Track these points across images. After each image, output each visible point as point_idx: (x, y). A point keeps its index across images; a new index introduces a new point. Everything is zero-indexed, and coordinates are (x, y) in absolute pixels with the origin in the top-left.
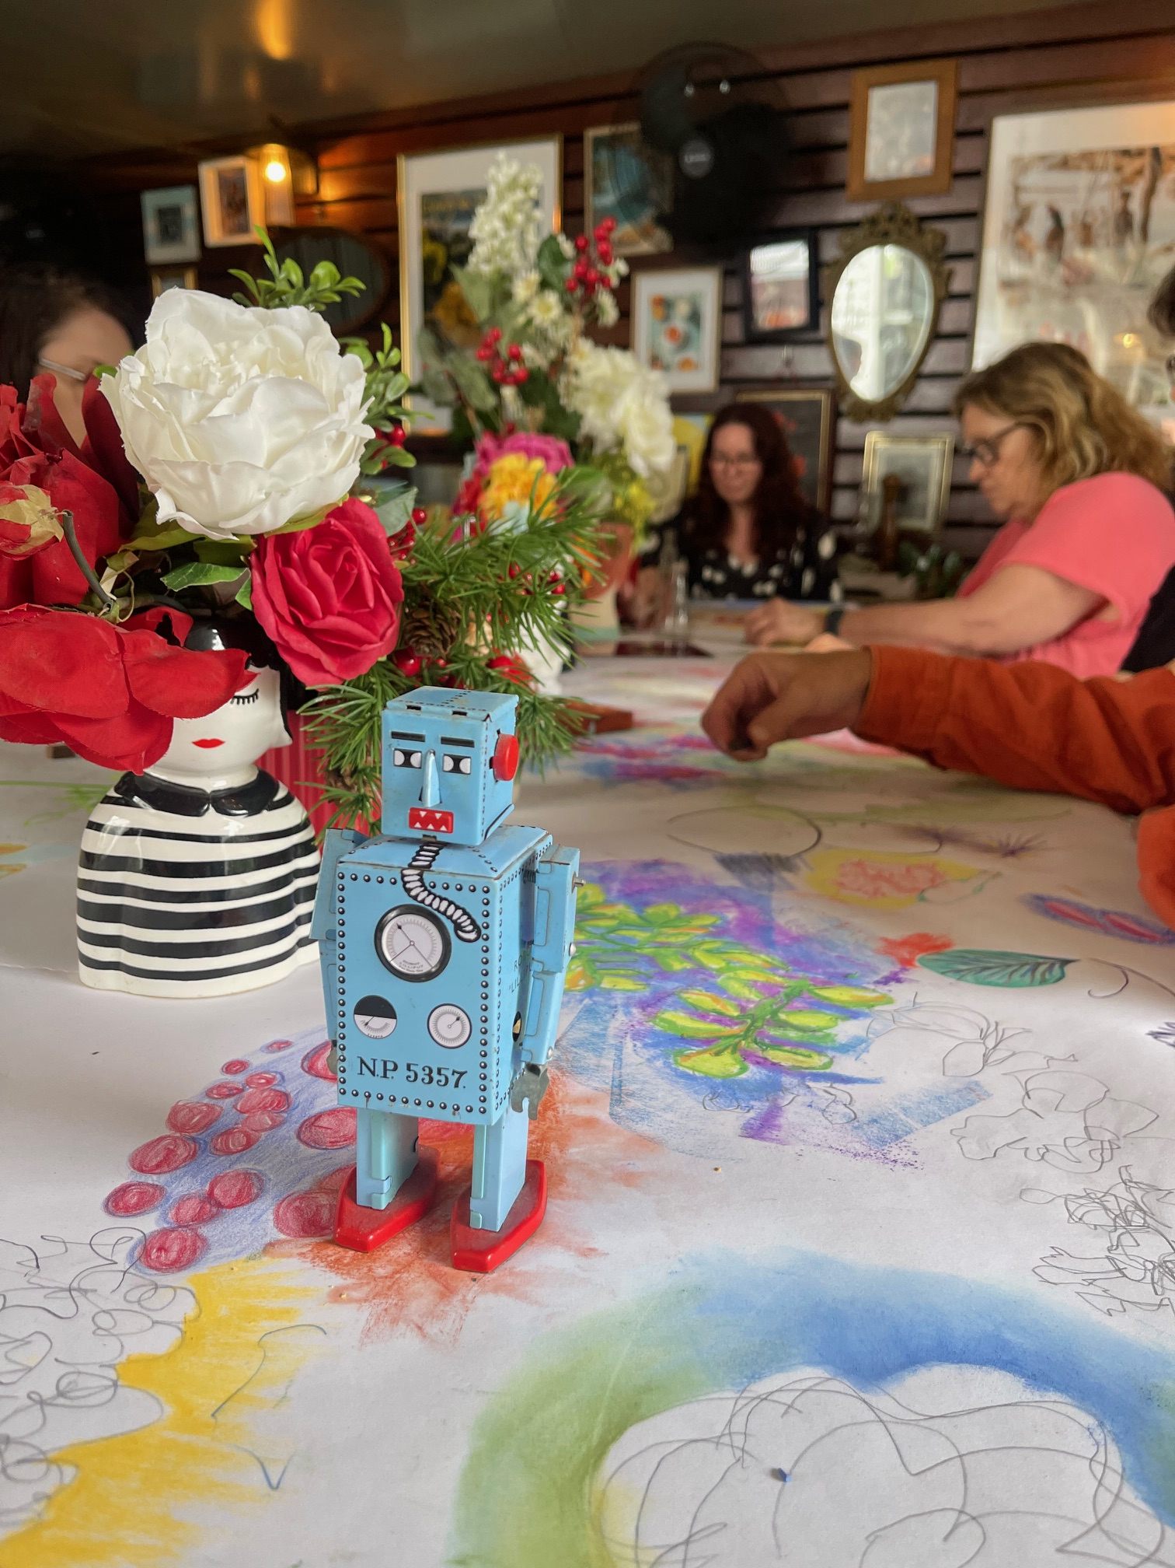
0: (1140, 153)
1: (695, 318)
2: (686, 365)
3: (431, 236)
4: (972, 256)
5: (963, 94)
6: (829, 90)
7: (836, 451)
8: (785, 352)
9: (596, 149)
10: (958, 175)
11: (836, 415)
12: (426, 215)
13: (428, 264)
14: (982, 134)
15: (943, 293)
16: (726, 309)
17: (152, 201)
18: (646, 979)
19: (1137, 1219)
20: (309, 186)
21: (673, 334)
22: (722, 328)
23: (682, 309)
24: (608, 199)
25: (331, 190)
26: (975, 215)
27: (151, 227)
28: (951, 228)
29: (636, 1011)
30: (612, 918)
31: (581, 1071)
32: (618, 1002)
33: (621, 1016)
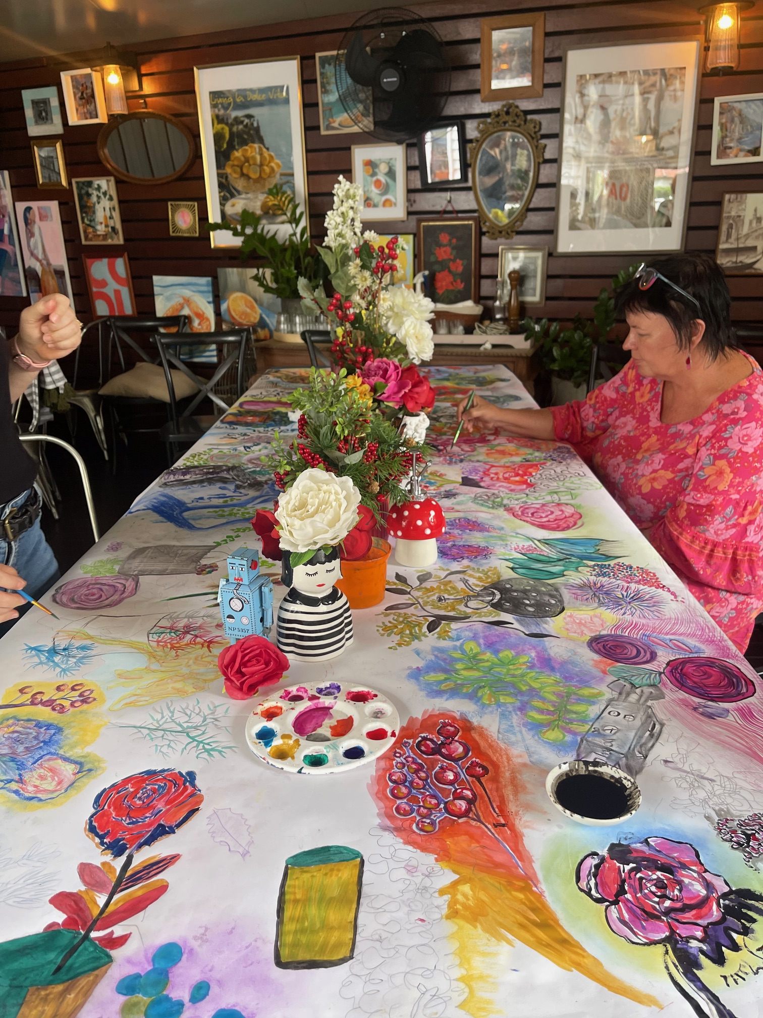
0: (655, 73)
1: (391, 173)
2: (387, 203)
3: (218, 119)
4: (557, 136)
5: (547, 34)
6: (468, 29)
7: (481, 255)
8: (447, 195)
9: (323, 66)
10: (546, 86)
11: (481, 234)
12: (214, 106)
13: (218, 138)
14: (560, 60)
15: (541, 160)
16: (410, 168)
17: (28, 96)
18: (515, 695)
19: (696, 785)
20: (135, 86)
21: (378, 183)
22: (407, 181)
23: (383, 168)
24: (333, 97)
25: (149, 87)
26: (558, 111)
27: (29, 113)
28: (544, 119)
29: (519, 713)
30: (488, 661)
31: (513, 744)
32: (510, 709)
33: (514, 716)
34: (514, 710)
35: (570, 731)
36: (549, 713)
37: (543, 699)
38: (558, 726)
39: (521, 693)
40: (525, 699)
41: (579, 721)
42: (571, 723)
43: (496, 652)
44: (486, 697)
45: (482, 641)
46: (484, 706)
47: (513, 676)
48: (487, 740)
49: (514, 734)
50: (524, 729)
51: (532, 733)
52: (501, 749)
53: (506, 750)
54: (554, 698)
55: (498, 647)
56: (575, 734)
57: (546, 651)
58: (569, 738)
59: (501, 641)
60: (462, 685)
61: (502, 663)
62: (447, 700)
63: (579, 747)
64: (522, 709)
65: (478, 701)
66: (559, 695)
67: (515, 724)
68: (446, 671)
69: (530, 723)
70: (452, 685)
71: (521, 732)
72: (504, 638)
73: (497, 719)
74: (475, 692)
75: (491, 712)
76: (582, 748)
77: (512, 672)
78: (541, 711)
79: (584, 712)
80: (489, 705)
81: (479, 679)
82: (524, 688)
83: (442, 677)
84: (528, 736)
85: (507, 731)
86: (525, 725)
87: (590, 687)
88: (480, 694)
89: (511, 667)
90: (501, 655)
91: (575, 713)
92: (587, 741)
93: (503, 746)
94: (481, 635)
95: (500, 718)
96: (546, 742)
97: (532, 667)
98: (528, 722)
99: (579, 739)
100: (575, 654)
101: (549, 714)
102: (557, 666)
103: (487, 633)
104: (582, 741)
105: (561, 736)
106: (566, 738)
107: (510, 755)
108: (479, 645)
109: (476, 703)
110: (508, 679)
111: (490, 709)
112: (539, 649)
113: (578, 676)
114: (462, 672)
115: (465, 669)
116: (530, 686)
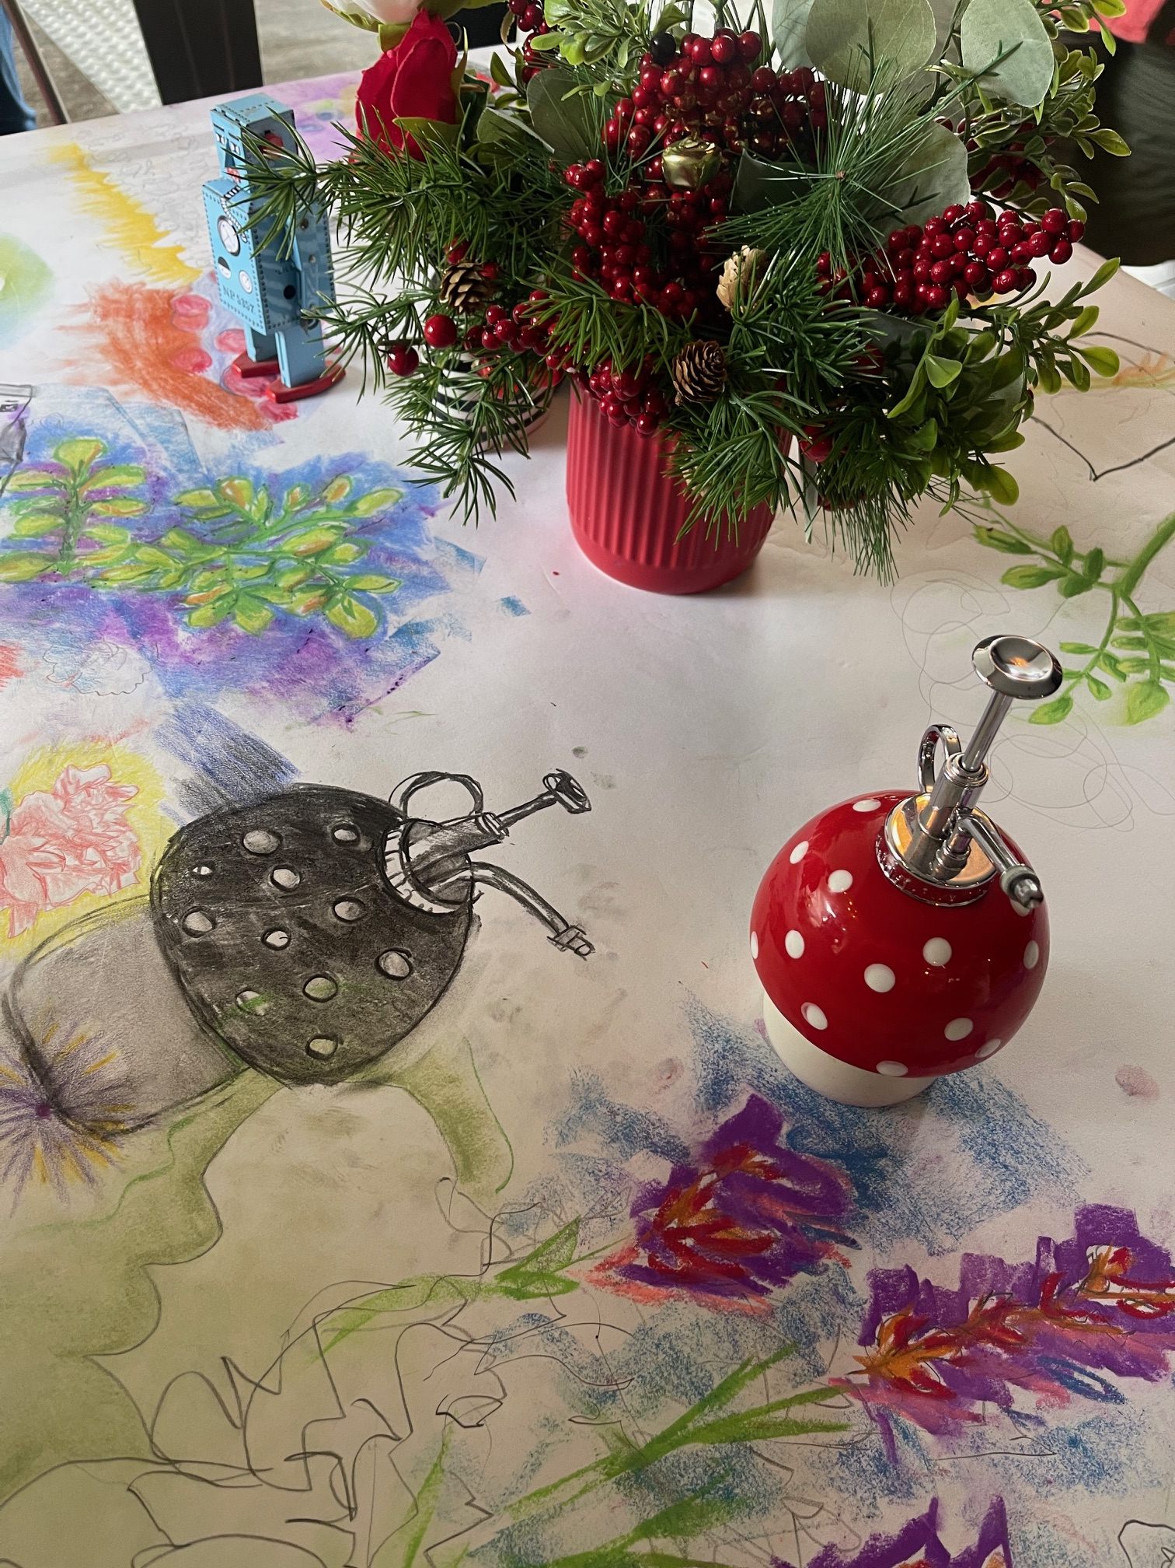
29: (162, 474)
30: (291, 590)
31: (149, 410)
32: (181, 477)
33: (168, 465)
34: (173, 477)
35: (48, 468)
36: (101, 496)
37: (123, 523)
38: (75, 474)
39: (176, 523)
40: (160, 511)
41: (33, 494)
42: (47, 486)
43: (282, 621)
44: (246, 493)
45: (339, 643)
46: (240, 471)
47: (210, 566)
48: (200, 405)
49: (153, 429)
50: (139, 442)
51: (121, 442)
52: (167, 397)
53: (157, 397)
54: (97, 532)
55: (286, 636)
56: (37, 466)
57: (153, 660)
58: (47, 455)
59: (285, 655)
60: (310, 505)
61: (251, 593)
62: (319, 458)
63: (22, 443)
64: (158, 486)
65: (257, 478)
66: (90, 544)
67: (160, 447)
68: (367, 527)
69: (131, 459)
70: (328, 494)
71: (142, 435)
72: (280, 668)
73: (200, 451)
74: (274, 498)
75: (218, 462)
76: (17, 441)
77: (218, 575)
78: (117, 493)
79: (25, 516)
80: (231, 478)
81: (284, 532)
82: (172, 538)
83: (365, 509)
84: (127, 434)
85: (169, 429)
86: (142, 452)
87: (17, 583)
88: (262, 495)
89: (227, 589)
90: (266, 614)
91: (43, 511)
92: (9, 459)
93: (165, 402)
94: (349, 663)
95: (194, 453)
96: (88, 433)
97: (175, 600)
98: (136, 459)
99: (26, 459)
100: (72, 682)
101: (100, 492)
102: (111, 619)
103: (335, 671)
104: (19, 457)
105: (61, 455)
106: (52, 452)
107: (145, 392)
108: (338, 630)
109: (259, 471)
110: (219, 554)
111: (224, 469)
112: (174, 661)
113: (53, 607)
114: (329, 537)
115: (330, 547)
116: (160, 547)
